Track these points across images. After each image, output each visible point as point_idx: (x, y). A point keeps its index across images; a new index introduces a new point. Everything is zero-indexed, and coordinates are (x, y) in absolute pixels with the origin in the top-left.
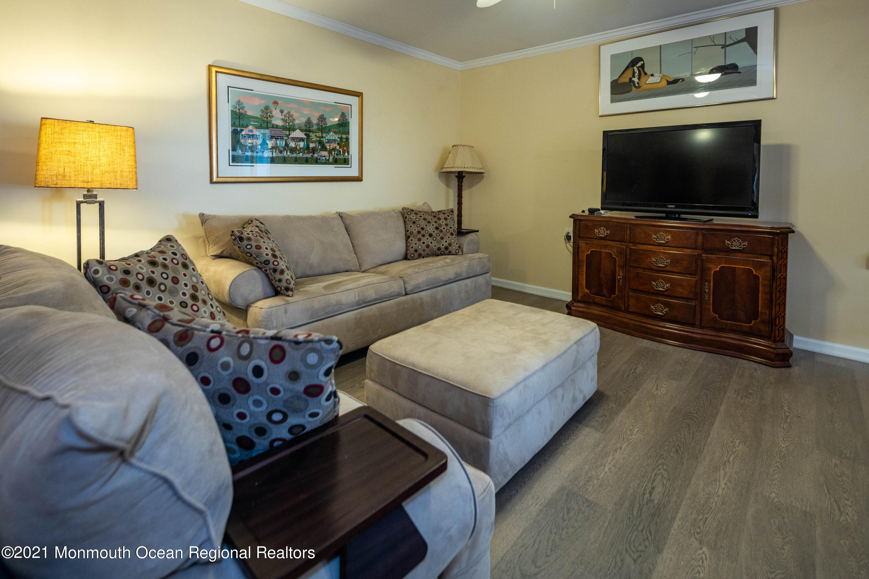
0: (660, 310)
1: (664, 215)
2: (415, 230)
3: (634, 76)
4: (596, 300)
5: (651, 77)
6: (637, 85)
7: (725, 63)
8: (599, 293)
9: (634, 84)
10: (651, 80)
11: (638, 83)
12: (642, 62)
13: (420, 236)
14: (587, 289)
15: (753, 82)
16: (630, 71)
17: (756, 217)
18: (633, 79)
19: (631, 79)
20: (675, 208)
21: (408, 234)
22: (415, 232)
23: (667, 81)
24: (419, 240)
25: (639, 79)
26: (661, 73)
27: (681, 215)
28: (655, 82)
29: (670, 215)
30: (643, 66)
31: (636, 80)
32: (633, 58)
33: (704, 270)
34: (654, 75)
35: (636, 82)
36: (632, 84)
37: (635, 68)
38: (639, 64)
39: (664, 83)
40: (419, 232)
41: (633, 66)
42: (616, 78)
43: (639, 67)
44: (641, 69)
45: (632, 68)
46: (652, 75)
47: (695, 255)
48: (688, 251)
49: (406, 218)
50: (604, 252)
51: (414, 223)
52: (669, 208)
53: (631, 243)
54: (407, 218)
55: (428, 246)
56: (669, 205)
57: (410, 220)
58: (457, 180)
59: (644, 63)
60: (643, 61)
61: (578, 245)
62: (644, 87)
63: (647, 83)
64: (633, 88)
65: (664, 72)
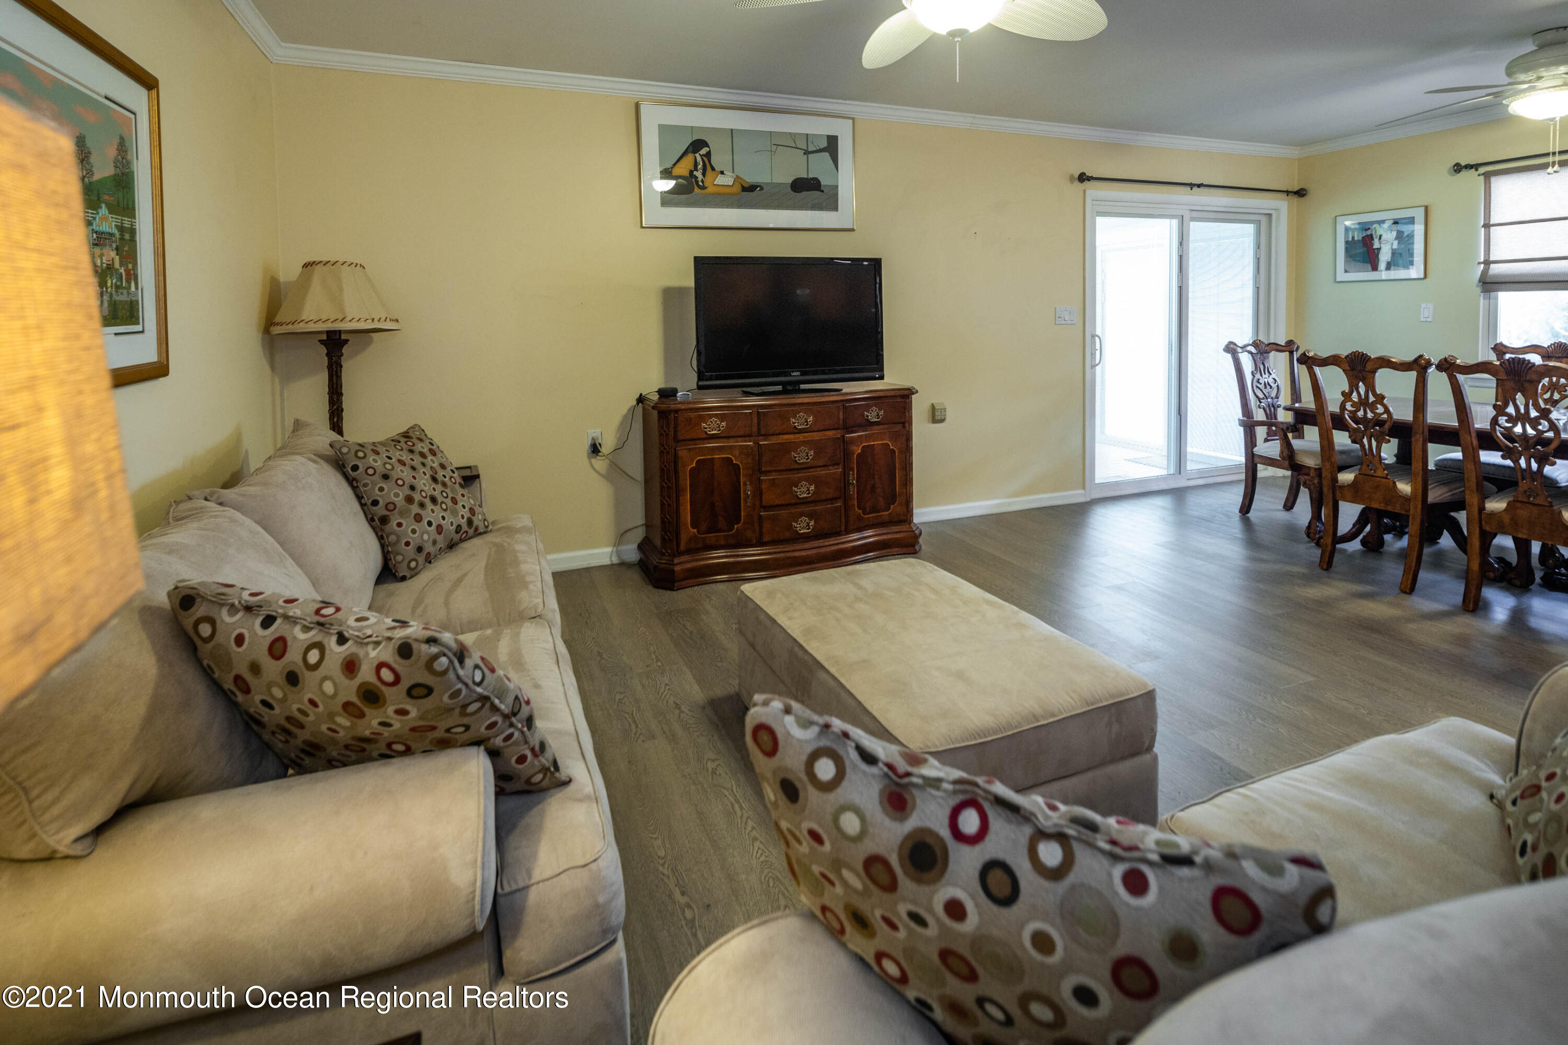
0: (803, 526)
1: (779, 388)
2: (397, 495)
3: (696, 169)
4: (707, 542)
5: (720, 175)
6: (701, 184)
7: (808, 175)
8: (712, 529)
9: (697, 182)
10: (720, 180)
11: (702, 181)
12: (708, 149)
13: (415, 509)
14: (693, 528)
15: (833, 206)
16: (689, 158)
17: (882, 378)
18: (695, 173)
19: (691, 172)
20: (801, 375)
21: (380, 510)
22: (400, 501)
23: (742, 186)
24: (418, 518)
25: (704, 174)
26: (733, 172)
27: (801, 386)
28: (726, 184)
29: (789, 388)
30: (708, 155)
31: (698, 174)
32: (694, 139)
33: (847, 455)
34: (725, 173)
35: (700, 179)
36: (694, 180)
37: (697, 155)
38: (704, 151)
39: (738, 188)
40: (410, 500)
41: (695, 152)
42: (669, 165)
43: (703, 155)
44: (705, 159)
45: (693, 154)
46: (722, 173)
47: (839, 438)
48: (830, 434)
49: (355, 468)
50: (719, 458)
51: (386, 477)
52: (794, 376)
53: (761, 435)
54: (361, 469)
55: (440, 529)
56: (793, 372)
57: (371, 471)
58: (324, 350)
59: (710, 151)
60: (709, 147)
61: (676, 455)
62: (711, 189)
63: (715, 183)
64: (696, 187)
65: (738, 172)
